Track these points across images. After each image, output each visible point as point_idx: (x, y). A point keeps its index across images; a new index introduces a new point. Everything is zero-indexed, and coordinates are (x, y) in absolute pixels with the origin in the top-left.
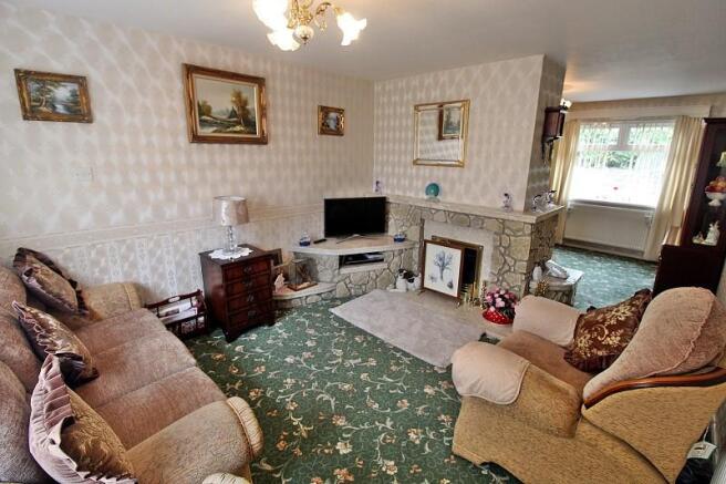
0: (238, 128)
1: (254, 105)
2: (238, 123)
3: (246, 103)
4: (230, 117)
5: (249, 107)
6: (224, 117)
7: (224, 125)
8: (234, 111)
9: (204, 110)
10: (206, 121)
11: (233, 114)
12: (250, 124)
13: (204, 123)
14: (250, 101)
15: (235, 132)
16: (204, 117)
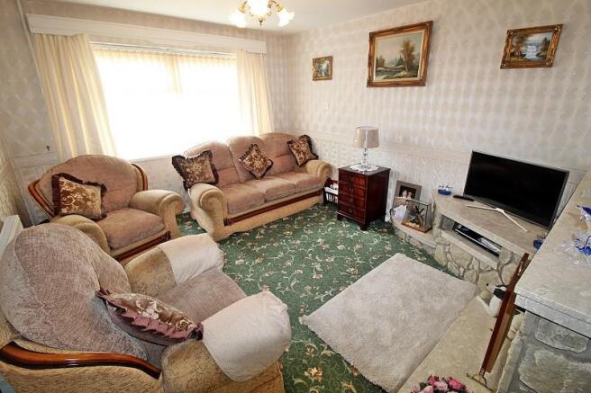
0: (402, 73)
1: (419, 51)
2: (403, 69)
3: (412, 50)
4: (398, 65)
5: (415, 53)
6: (393, 66)
7: (391, 72)
8: (401, 59)
9: (380, 63)
10: (380, 71)
11: (400, 62)
12: (413, 69)
13: (378, 72)
14: (416, 48)
15: (399, 77)
16: (379, 69)
